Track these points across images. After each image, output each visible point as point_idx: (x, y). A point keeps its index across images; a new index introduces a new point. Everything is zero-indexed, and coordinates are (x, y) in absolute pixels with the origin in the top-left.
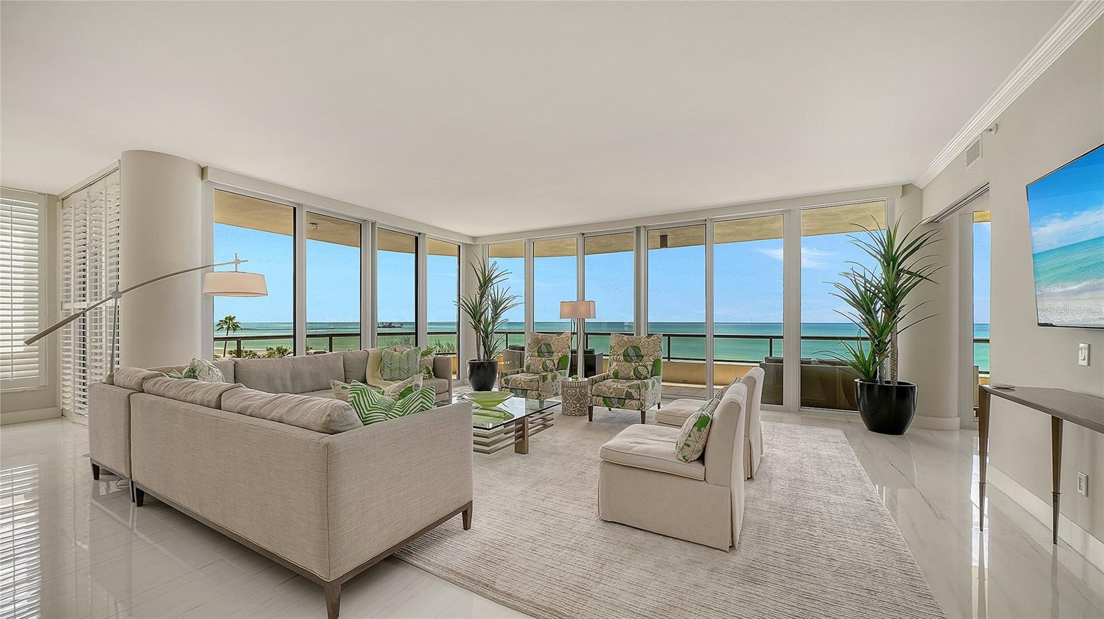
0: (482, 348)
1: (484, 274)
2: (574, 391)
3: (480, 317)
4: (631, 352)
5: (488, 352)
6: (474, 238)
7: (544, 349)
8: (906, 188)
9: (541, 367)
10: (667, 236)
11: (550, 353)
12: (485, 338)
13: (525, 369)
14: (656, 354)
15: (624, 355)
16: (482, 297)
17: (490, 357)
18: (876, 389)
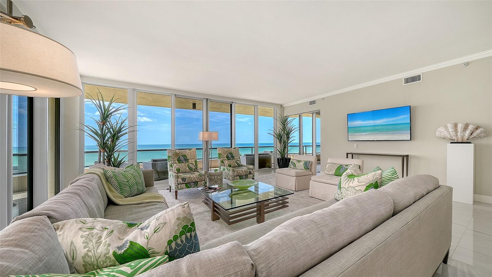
4: (230, 156)
7: (182, 158)
9: (187, 169)
10: (196, 104)
11: (187, 160)
15: (227, 157)
18: (284, 159)
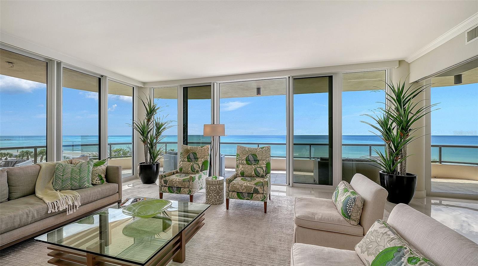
0: (149, 155)
1: (150, 105)
2: (215, 187)
3: (147, 135)
4: (251, 158)
5: (153, 157)
6: (144, 83)
7: (192, 156)
8: (401, 62)
9: (190, 169)
10: (260, 88)
11: (196, 159)
12: (151, 147)
13: (179, 171)
14: (267, 159)
15: (246, 160)
16: (149, 120)
17: (154, 161)
